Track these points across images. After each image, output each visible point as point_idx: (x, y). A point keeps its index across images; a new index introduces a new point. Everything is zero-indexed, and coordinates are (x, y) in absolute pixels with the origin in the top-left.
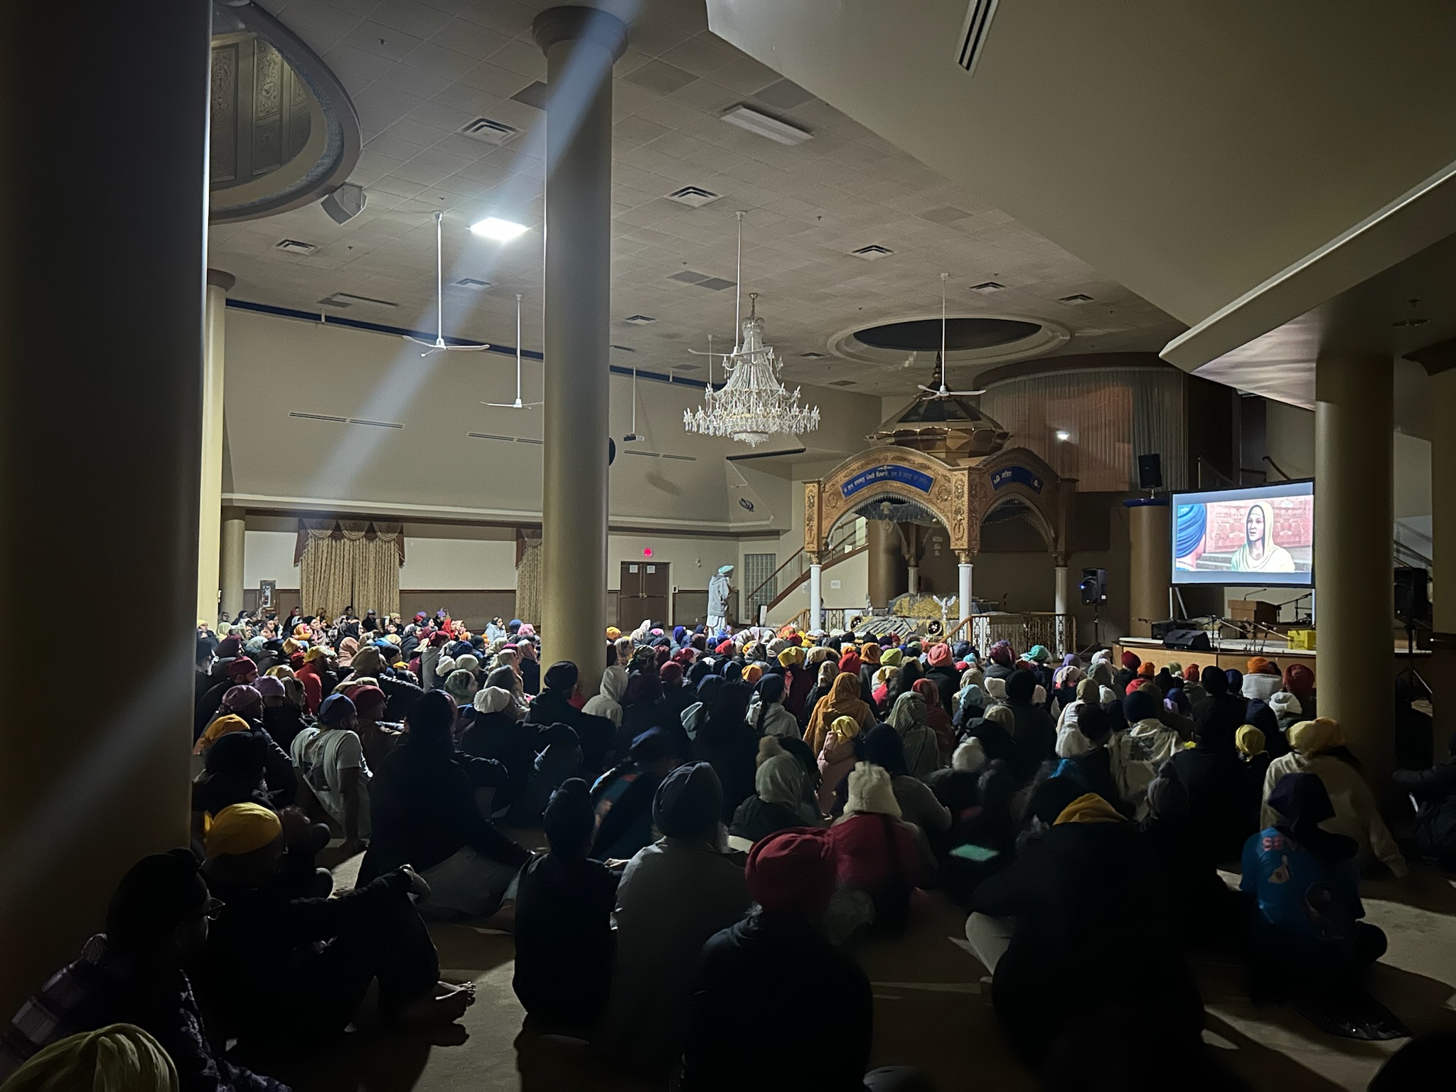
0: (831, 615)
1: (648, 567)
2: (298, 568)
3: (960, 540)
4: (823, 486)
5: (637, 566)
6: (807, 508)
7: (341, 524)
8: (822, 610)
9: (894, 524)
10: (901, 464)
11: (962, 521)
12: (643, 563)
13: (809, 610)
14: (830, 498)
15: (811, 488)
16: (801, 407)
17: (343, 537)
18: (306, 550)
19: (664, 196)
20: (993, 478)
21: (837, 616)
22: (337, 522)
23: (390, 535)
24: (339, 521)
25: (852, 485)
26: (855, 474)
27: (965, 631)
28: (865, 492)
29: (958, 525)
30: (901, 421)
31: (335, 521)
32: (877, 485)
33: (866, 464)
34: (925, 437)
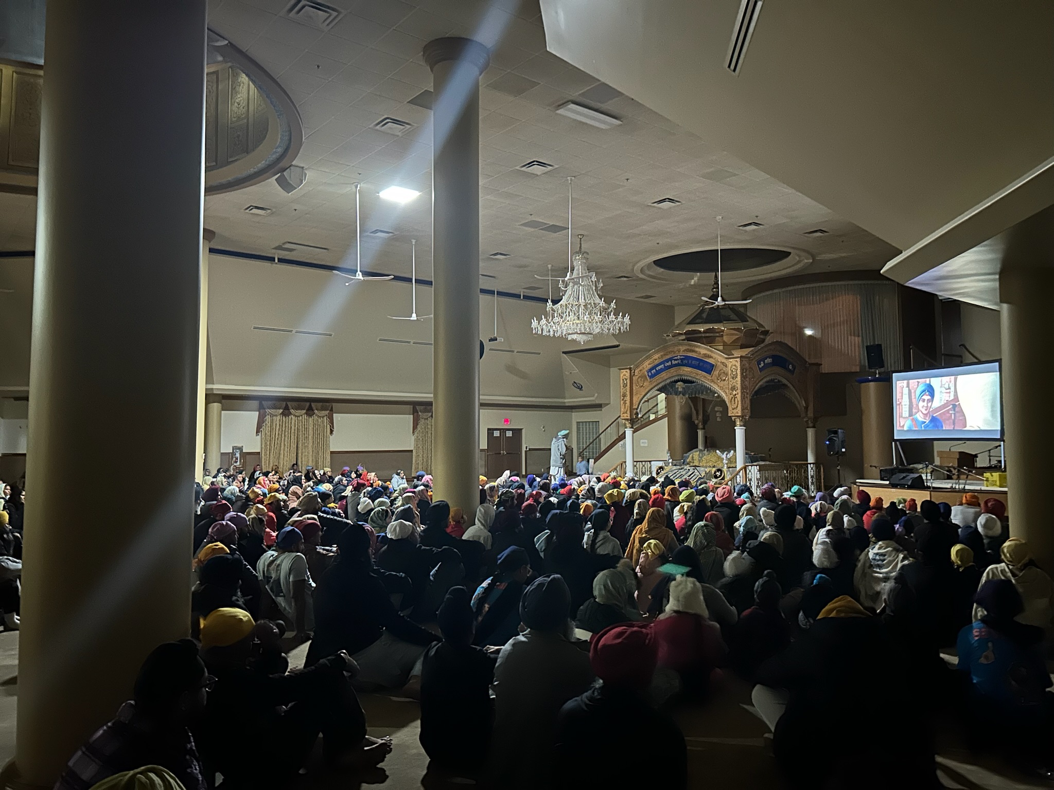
0: (641, 466)
1: (507, 432)
2: (259, 437)
3: (735, 409)
4: (633, 371)
5: (499, 431)
6: (622, 387)
7: (289, 405)
8: (635, 461)
9: (686, 398)
10: (690, 354)
11: (737, 395)
12: (503, 429)
13: (625, 462)
14: (639, 380)
15: (625, 373)
16: (616, 315)
17: (291, 414)
18: (264, 424)
19: (516, 168)
20: (759, 364)
21: (646, 466)
22: (286, 404)
23: (323, 412)
24: (288, 403)
25: (654, 371)
26: (657, 362)
27: (741, 477)
28: (664, 375)
29: (733, 399)
30: (690, 323)
31: (285, 403)
32: (672, 370)
33: (665, 355)
34: (707, 335)
